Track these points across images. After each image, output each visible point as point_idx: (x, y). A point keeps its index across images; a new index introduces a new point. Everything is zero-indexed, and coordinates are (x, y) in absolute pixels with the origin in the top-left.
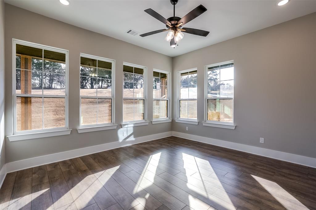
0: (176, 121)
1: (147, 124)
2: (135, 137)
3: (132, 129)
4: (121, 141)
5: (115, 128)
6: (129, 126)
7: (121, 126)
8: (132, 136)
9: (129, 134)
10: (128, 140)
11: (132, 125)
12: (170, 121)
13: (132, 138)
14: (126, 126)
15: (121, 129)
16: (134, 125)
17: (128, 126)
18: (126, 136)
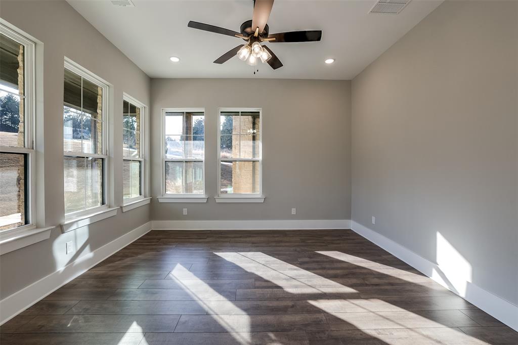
0: (161, 201)
1: (115, 213)
2: (92, 249)
3: (86, 230)
4: (61, 268)
5: (47, 236)
6: (81, 224)
7: (61, 229)
8: (88, 248)
9: (79, 246)
10: (78, 260)
11: (87, 222)
12: (148, 202)
13: (87, 254)
14: (74, 227)
15: (63, 237)
16: (91, 221)
17: (78, 225)
18: (74, 252)
